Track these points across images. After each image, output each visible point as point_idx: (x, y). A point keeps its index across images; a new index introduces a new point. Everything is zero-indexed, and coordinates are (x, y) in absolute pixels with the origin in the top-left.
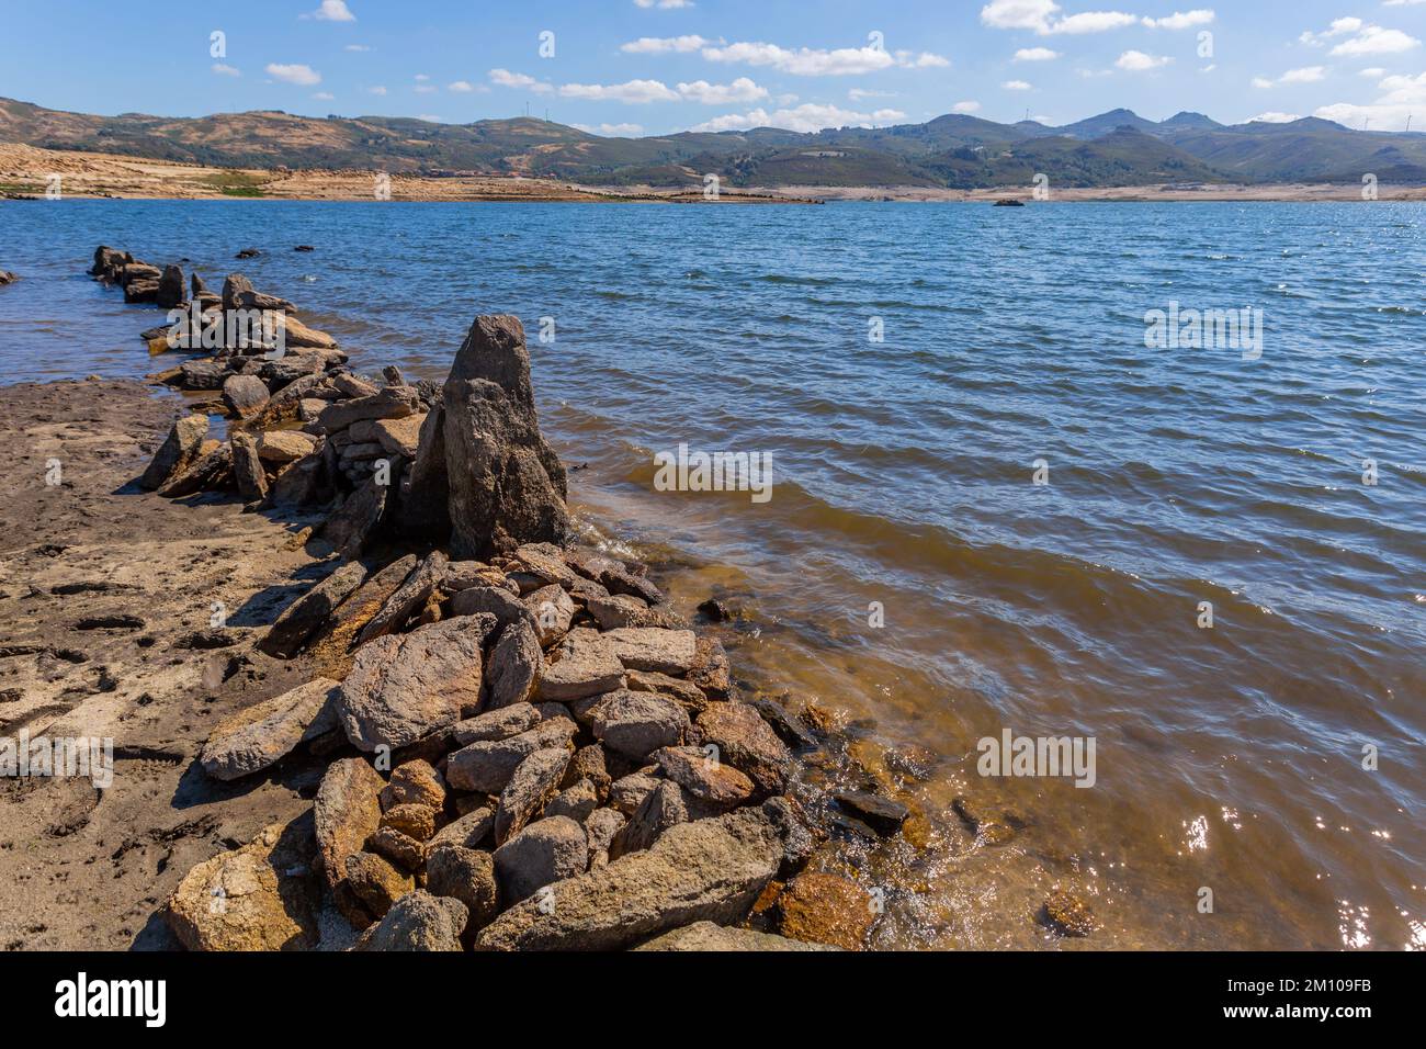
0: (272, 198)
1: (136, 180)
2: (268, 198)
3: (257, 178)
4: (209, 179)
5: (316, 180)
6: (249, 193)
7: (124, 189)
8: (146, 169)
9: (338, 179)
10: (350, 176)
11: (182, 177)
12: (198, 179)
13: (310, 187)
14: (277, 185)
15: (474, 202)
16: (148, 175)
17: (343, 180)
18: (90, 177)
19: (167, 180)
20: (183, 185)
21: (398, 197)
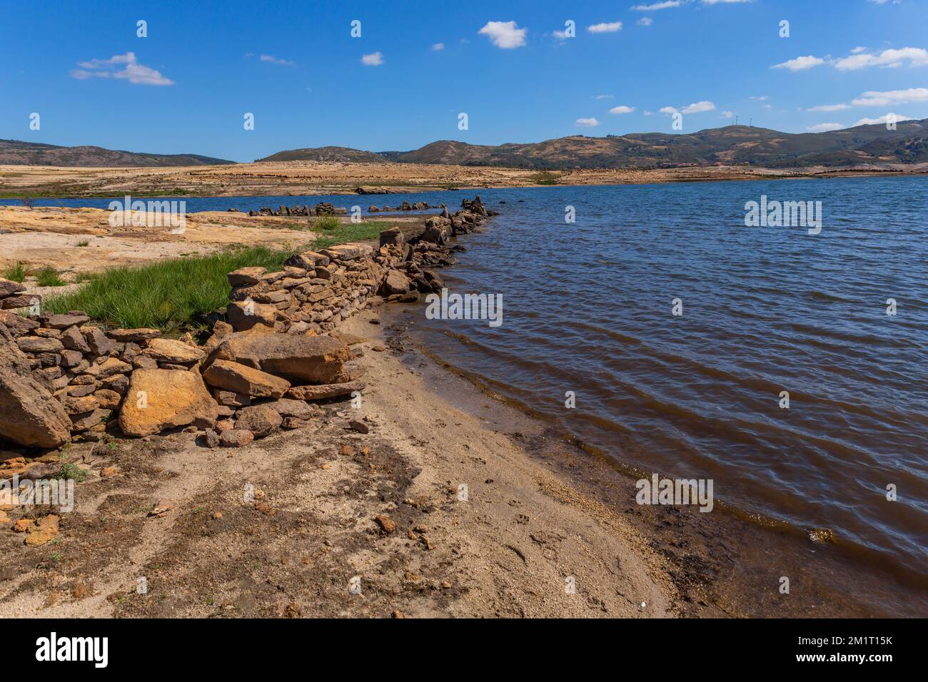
0: (561, 185)
1: (499, 179)
2: (558, 185)
3: (555, 175)
4: (531, 177)
5: (584, 175)
6: (549, 183)
7: (494, 184)
8: (505, 173)
9: (596, 174)
10: (602, 172)
11: (520, 177)
12: (527, 177)
13: (580, 179)
14: (564, 178)
15: (672, 183)
16: (505, 176)
17: (598, 174)
18: (481, 178)
19: (513, 178)
20: (519, 181)
21: (627, 182)
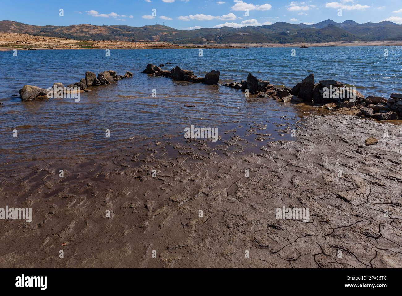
0: (95, 49)
1: (58, 44)
2: (93, 49)
3: (90, 43)
4: (77, 43)
5: (106, 43)
6: (89, 47)
7: (56, 46)
9: (112, 43)
10: (115, 42)
11: (70, 43)
12: (75, 44)
13: (105, 45)
14: (96, 45)
15: (150, 49)
16: (61, 42)
18: (46, 43)
19: (66, 44)
20: (71, 45)
21: (129, 48)
